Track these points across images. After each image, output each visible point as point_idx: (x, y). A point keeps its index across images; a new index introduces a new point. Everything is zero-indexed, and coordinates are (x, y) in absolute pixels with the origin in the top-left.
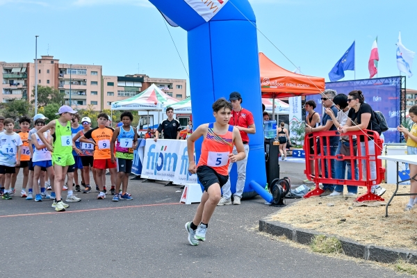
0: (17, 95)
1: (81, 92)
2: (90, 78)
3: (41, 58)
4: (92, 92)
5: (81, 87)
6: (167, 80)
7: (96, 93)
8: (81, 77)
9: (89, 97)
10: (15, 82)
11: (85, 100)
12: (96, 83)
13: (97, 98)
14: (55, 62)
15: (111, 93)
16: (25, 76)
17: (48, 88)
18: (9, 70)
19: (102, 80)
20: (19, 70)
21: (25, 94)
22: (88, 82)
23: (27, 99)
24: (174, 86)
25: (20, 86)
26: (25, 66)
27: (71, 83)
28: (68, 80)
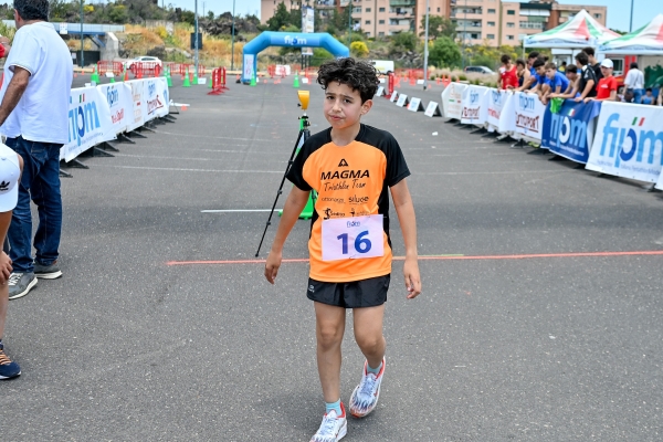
0: (404, 26)
1: (476, 22)
2: (487, 4)
4: (489, 23)
5: (476, 16)
6: (583, 7)
7: (493, 23)
8: (477, 4)
9: (485, 29)
10: (402, 10)
11: (480, 32)
12: (493, 11)
13: (494, 30)
15: (510, 24)
16: (413, 3)
17: (438, 18)
19: (501, 8)
21: (413, 25)
22: (485, 10)
23: (415, 30)
25: (408, 15)
27: (465, 12)
28: (460, 7)
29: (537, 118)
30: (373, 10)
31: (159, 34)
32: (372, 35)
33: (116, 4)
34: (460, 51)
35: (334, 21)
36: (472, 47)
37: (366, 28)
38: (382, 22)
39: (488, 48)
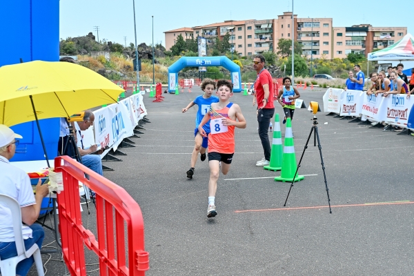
0: (265, 48)
1: (316, 43)
2: (322, 29)
3: (283, 14)
4: (324, 43)
5: (315, 38)
6: (390, 28)
7: (327, 43)
8: (315, 29)
9: (322, 47)
10: (264, 36)
11: (318, 50)
12: (327, 34)
13: (328, 48)
14: (294, 17)
15: (339, 43)
16: (271, 31)
17: (289, 41)
18: (258, 27)
19: (333, 31)
20: (266, 26)
21: (271, 46)
22: (321, 34)
23: (273, 50)
24: (396, 34)
25: (268, 40)
26: (271, 22)
27: (307, 35)
28: (304, 32)
29: (406, 110)
30: (243, 37)
31: (101, 61)
32: (243, 55)
33: (67, 41)
34: (306, 63)
35: (217, 47)
36: (314, 60)
37: (239, 50)
38: (250, 45)
39: (325, 60)
